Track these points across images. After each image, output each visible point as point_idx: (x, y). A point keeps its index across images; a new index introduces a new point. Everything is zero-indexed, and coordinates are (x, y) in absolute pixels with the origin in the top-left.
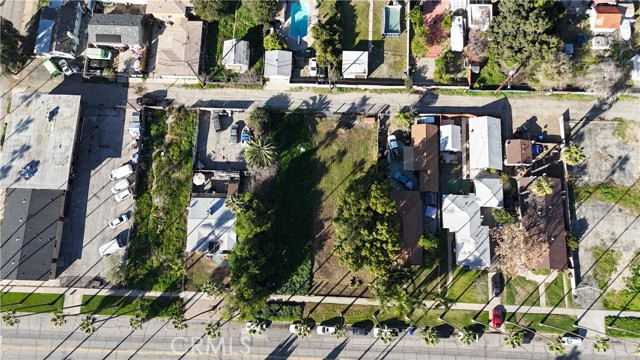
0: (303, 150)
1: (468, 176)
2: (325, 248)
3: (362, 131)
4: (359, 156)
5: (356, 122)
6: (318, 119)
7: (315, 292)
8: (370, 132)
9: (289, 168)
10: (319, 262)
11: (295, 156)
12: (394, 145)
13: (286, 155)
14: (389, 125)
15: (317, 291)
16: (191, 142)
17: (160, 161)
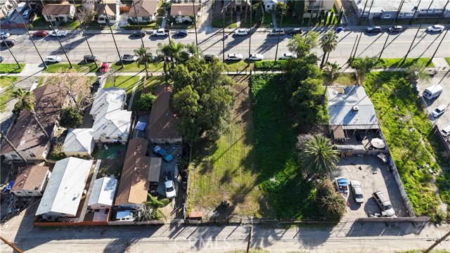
0: (273, 180)
1: (94, 163)
2: (240, 103)
3: (205, 204)
4: (210, 177)
5: (211, 214)
6: (259, 216)
7: (246, 76)
8: (196, 203)
9: (284, 162)
10: (245, 93)
11: (280, 174)
12: (169, 184)
13: (291, 174)
14: (172, 213)
15: (244, 78)
16: (405, 182)
17: (429, 163)
